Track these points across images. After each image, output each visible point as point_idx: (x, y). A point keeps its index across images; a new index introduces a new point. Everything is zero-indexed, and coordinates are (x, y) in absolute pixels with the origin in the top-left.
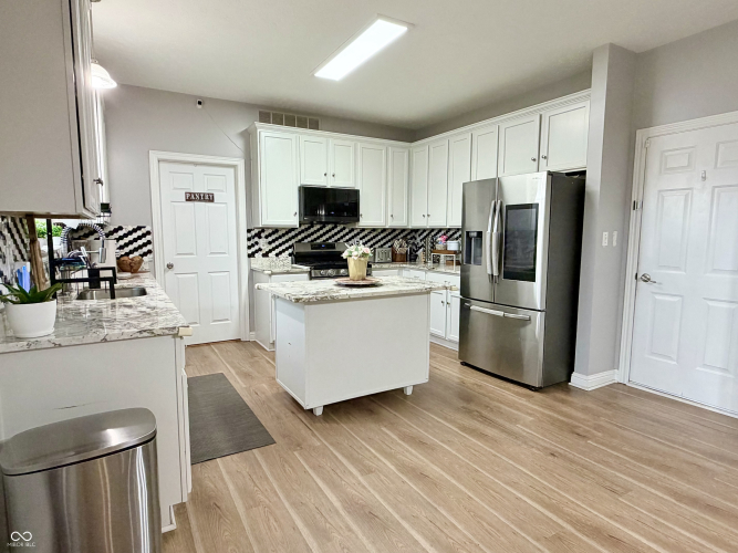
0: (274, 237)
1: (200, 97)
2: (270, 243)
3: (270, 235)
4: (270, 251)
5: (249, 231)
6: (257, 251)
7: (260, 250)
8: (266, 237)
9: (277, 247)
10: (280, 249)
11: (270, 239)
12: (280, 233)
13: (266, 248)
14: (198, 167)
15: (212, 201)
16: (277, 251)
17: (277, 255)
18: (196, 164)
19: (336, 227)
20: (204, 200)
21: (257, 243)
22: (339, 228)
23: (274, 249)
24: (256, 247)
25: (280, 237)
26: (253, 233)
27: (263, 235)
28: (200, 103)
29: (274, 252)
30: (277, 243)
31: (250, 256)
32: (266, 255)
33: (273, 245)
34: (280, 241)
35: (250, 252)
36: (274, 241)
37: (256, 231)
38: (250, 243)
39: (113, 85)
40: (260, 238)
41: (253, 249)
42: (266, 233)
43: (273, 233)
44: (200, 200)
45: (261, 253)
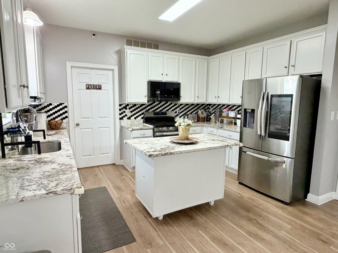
0: (133, 108)
1: (93, 32)
2: (131, 112)
3: (131, 107)
5: (120, 105)
6: (124, 116)
7: (126, 115)
9: (135, 114)
10: (137, 115)
11: (132, 110)
12: (137, 106)
13: (129, 115)
14: (93, 71)
15: (101, 89)
16: (135, 116)
17: (135, 118)
18: (92, 69)
19: (167, 103)
20: (96, 89)
21: (124, 112)
23: (133, 115)
24: (124, 114)
25: (137, 109)
26: (122, 106)
27: (128, 107)
28: (94, 35)
30: (135, 112)
31: (120, 119)
32: (129, 118)
33: (133, 113)
34: (137, 111)
35: (121, 116)
37: (124, 105)
38: (121, 112)
39: (41, 24)
40: (126, 109)
43: (133, 106)
44: (94, 89)
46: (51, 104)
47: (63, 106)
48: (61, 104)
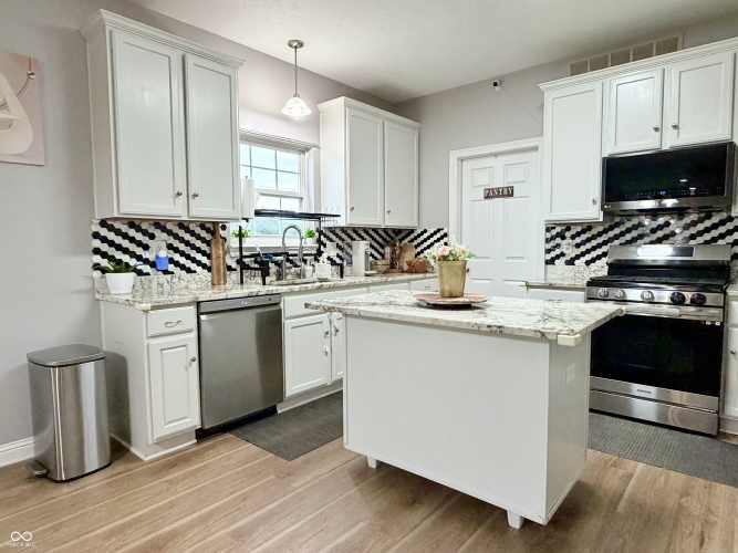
0: (584, 237)
2: (578, 246)
3: (578, 234)
4: (578, 257)
5: (548, 230)
6: (558, 257)
7: (563, 254)
8: (573, 237)
9: (588, 251)
10: (594, 254)
11: (578, 240)
12: (594, 232)
13: (572, 252)
15: (512, 195)
16: (588, 257)
17: (588, 263)
18: (496, 155)
19: (709, 217)
20: (503, 196)
21: (558, 246)
22: (715, 219)
23: (583, 254)
24: (558, 252)
25: (594, 237)
26: (554, 232)
27: (568, 234)
28: (495, 84)
29: (583, 259)
30: (589, 246)
31: (547, 262)
32: (571, 262)
33: (583, 249)
34: (594, 243)
35: (549, 257)
36: (584, 243)
37: (559, 229)
38: (549, 246)
40: (563, 238)
41: (553, 254)
42: (573, 232)
43: (584, 231)
44: (498, 196)
45: (563, 260)
46: (425, 231)
47: (442, 233)
48: (439, 230)
